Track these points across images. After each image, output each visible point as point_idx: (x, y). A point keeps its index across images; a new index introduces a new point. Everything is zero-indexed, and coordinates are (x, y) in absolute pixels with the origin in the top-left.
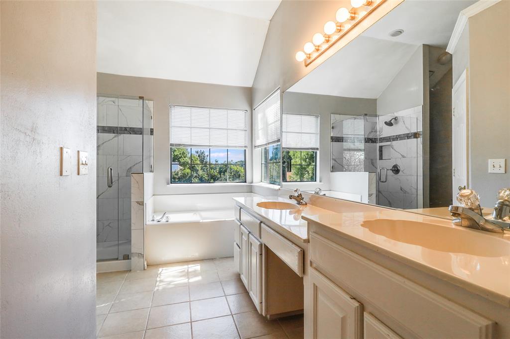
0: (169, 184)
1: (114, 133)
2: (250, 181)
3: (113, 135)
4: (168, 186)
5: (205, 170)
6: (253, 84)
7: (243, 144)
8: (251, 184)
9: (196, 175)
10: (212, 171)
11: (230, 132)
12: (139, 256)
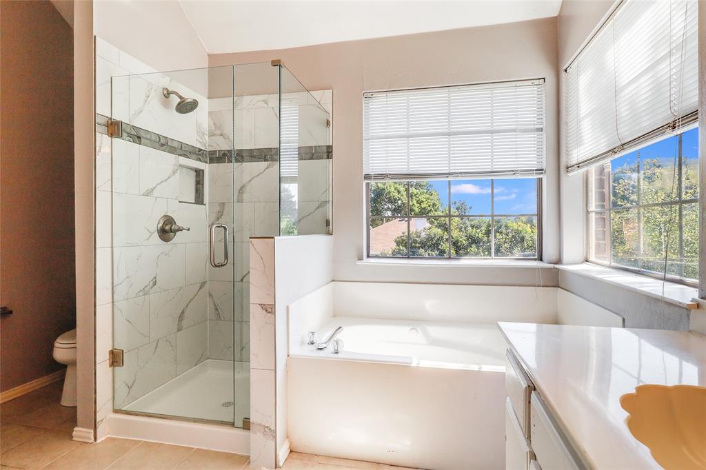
0: (361, 259)
1: (266, 160)
2: (554, 257)
3: (264, 164)
4: (359, 263)
5: (463, 229)
6: (561, 10)
7: (534, 164)
8: (557, 266)
9: (447, 237)
10: (474, 231)
11: (496, 136)
12: (264, 433)
